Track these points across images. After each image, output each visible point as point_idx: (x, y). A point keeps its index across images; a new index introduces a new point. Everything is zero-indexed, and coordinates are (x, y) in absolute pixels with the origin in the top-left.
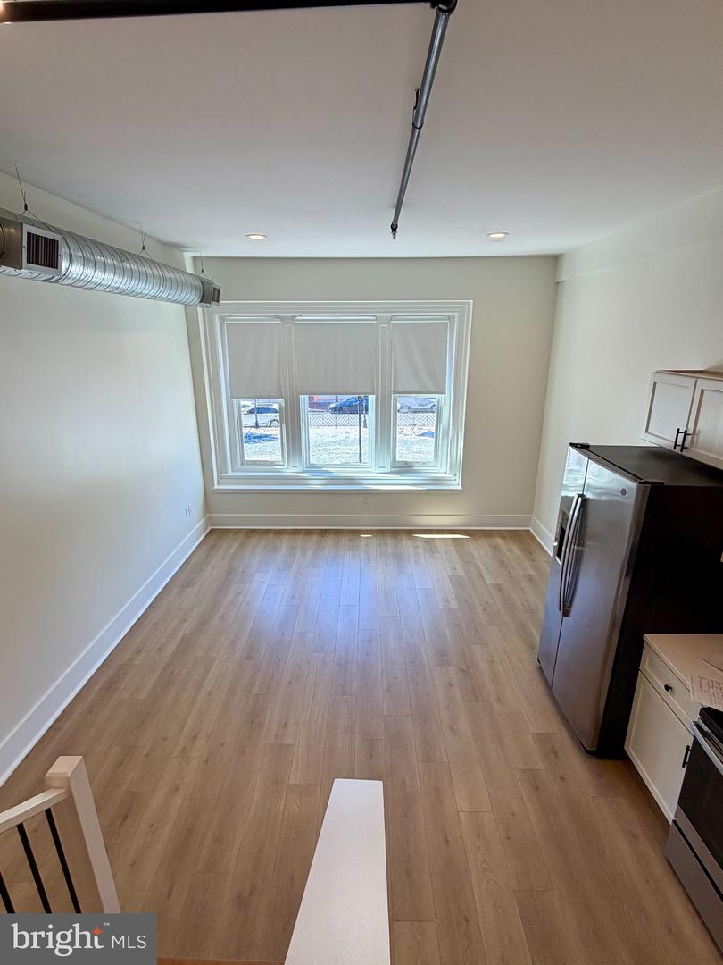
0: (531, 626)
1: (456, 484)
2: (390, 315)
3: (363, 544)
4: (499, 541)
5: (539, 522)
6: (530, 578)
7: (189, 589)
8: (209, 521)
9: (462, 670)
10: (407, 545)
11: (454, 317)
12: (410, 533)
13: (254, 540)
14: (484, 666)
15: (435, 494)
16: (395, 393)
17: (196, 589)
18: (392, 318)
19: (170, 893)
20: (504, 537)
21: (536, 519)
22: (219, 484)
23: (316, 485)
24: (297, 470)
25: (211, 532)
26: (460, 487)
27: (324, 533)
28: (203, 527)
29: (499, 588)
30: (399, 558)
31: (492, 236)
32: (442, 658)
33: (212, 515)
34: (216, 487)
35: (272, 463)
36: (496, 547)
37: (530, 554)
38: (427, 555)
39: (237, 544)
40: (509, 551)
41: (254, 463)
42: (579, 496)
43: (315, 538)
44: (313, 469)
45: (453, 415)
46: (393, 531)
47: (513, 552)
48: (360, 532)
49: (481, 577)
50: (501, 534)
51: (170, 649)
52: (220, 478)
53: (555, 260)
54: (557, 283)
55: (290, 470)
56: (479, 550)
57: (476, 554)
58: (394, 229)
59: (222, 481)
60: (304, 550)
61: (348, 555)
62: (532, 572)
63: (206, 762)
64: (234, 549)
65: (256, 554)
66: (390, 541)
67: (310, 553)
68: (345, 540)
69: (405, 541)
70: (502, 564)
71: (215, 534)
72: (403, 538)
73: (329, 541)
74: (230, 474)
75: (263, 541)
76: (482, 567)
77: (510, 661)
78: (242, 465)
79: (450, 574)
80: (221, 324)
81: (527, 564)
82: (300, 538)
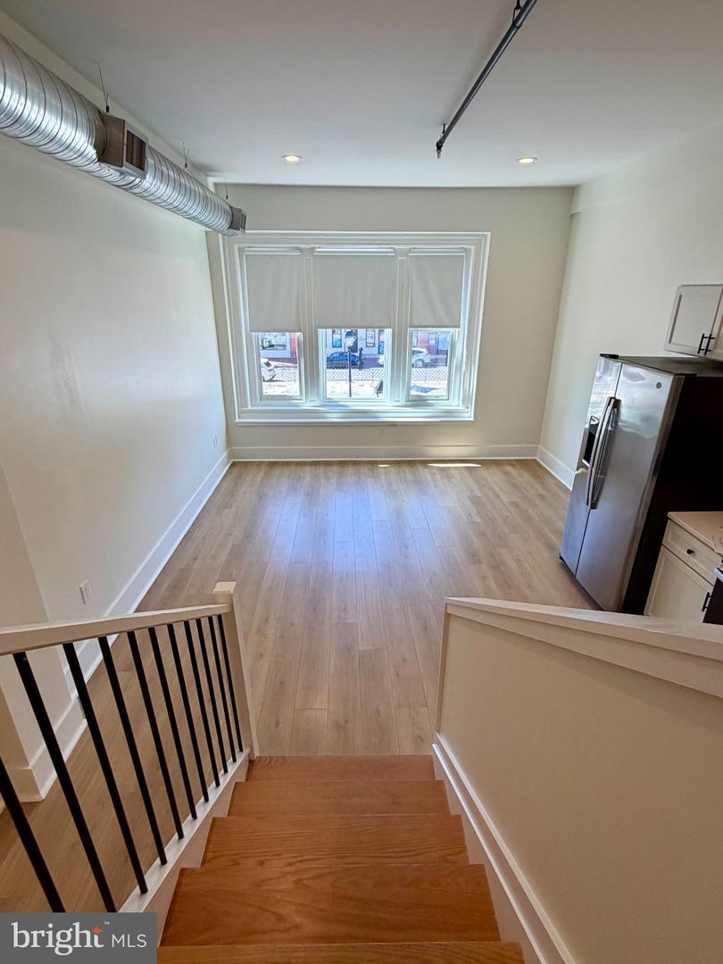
0: (549, 534)
1: (469, 416)
2: (409, 247)
3: (382, 472)
4: (509, 469)
5: (546, 451)
6: (543, 497)
7: (226, 511)
8: (231, 455)
9: (493, 567)
10: (424, 473)
11: (470, 250)
12: (425, 463)
13: (277, 471)
14: (512, 564)
15: (447, 426)
16: (411, 326)
17: (234, 509)
18: (410, 251)
19: (277, 724)
20: (513, 465)
21: (543, 448)
22: (239, 418)
23: (334, 418)
24: (315, 403)
25: (234, 464)
26: (472, 419)
27: (342, 464)
28: (226, 460)
29: (516, 505)
30: (419, 483)
31: (522, 161)
32: (474, 557)
33: (234, 448)
34: (237, 420)
35: (290, 398)
36: (506, 473)
37: (540, 478)
38: (444, 480)
39: (262, 474)
40: (519, 476)
41: (273, 398)
42: (611, 398)
43: (335, 468)
44: (330, 403)
45: (467, 349)
46: (409, 462)
47: (523, 477)
48: (377, 463)
49: (498, 496)
50: (510, 463)
51: (223, 557)
52: (241, 412)
53: (571, 191)
54: (572, 215)
55: (307, 404)
56: (493, 477)
57: (489, 478)
58: (439, 147)
59: (242, 415)
60: (328, 478)
61: (370, 481)
62: (543, 492)
63: (282, 637)
64: (259, 479)
65: (281, 483)
66: (406, 469)
67: (334, 480)
68: (364, 470)
69: (421, 469)
70: (514, 485)
71: (237, 466)
72: (420, 467)
73: (350, 470)
74: (250, 408)
75: (287, 471)
76: (497, 489)
77: (534, 559)
78: (261, 399)
79: (469, 494)
80: (240, 255)
81: (538, 487)
82: (321, 470)
